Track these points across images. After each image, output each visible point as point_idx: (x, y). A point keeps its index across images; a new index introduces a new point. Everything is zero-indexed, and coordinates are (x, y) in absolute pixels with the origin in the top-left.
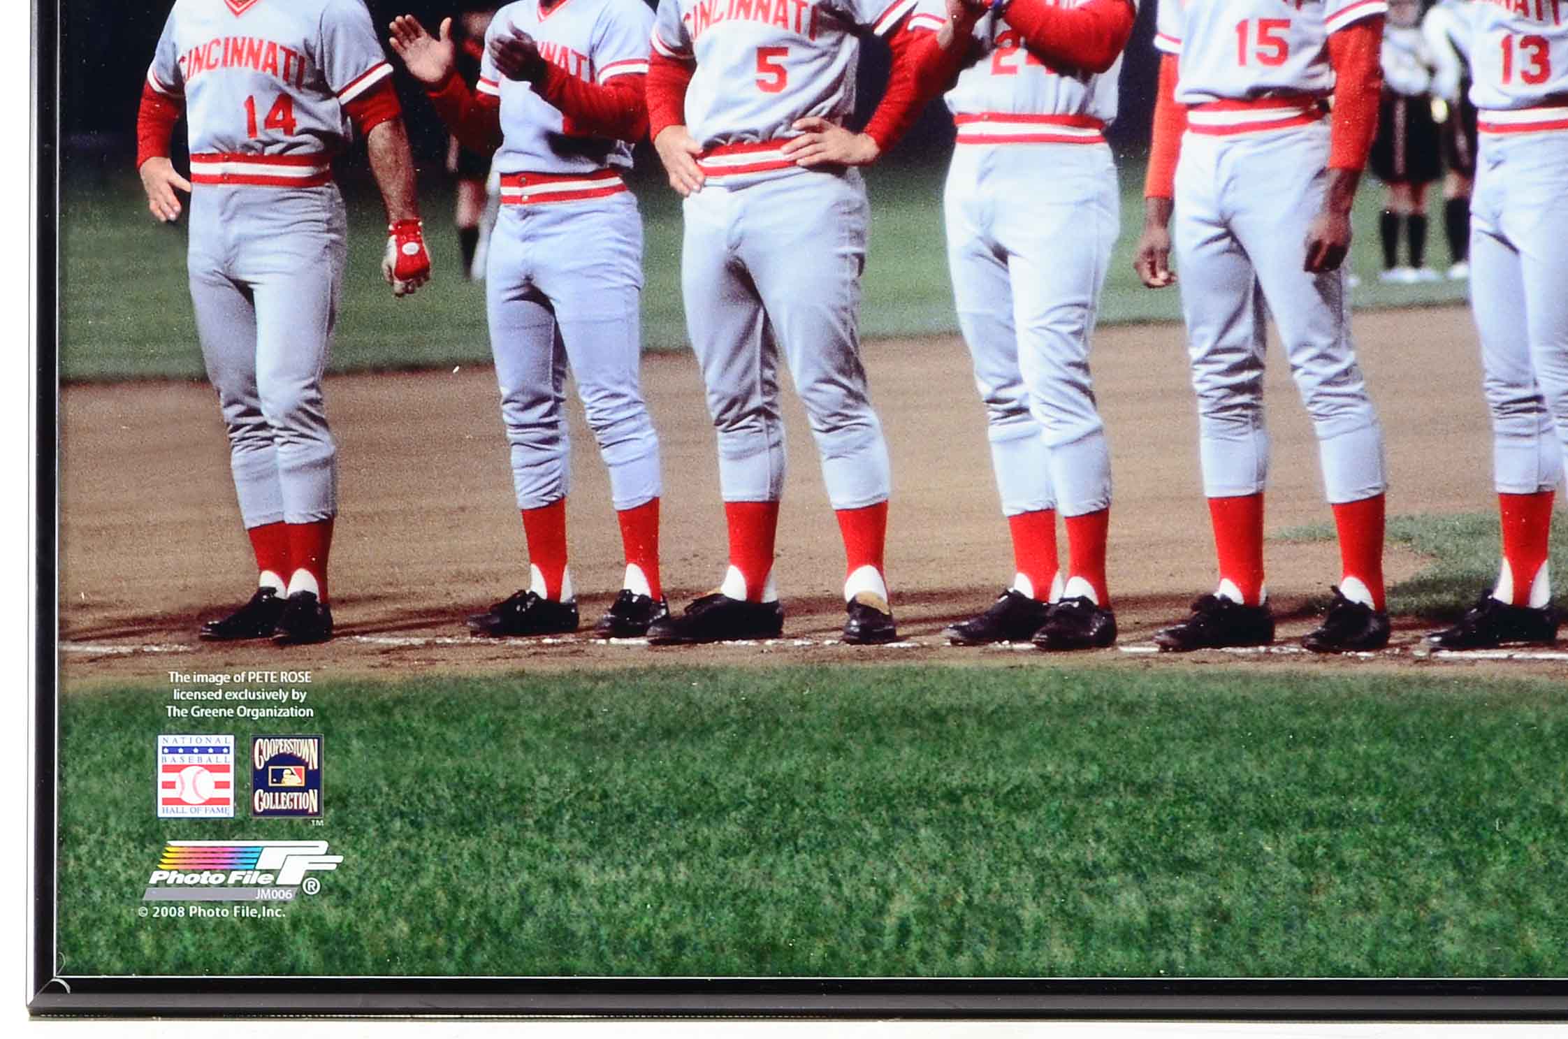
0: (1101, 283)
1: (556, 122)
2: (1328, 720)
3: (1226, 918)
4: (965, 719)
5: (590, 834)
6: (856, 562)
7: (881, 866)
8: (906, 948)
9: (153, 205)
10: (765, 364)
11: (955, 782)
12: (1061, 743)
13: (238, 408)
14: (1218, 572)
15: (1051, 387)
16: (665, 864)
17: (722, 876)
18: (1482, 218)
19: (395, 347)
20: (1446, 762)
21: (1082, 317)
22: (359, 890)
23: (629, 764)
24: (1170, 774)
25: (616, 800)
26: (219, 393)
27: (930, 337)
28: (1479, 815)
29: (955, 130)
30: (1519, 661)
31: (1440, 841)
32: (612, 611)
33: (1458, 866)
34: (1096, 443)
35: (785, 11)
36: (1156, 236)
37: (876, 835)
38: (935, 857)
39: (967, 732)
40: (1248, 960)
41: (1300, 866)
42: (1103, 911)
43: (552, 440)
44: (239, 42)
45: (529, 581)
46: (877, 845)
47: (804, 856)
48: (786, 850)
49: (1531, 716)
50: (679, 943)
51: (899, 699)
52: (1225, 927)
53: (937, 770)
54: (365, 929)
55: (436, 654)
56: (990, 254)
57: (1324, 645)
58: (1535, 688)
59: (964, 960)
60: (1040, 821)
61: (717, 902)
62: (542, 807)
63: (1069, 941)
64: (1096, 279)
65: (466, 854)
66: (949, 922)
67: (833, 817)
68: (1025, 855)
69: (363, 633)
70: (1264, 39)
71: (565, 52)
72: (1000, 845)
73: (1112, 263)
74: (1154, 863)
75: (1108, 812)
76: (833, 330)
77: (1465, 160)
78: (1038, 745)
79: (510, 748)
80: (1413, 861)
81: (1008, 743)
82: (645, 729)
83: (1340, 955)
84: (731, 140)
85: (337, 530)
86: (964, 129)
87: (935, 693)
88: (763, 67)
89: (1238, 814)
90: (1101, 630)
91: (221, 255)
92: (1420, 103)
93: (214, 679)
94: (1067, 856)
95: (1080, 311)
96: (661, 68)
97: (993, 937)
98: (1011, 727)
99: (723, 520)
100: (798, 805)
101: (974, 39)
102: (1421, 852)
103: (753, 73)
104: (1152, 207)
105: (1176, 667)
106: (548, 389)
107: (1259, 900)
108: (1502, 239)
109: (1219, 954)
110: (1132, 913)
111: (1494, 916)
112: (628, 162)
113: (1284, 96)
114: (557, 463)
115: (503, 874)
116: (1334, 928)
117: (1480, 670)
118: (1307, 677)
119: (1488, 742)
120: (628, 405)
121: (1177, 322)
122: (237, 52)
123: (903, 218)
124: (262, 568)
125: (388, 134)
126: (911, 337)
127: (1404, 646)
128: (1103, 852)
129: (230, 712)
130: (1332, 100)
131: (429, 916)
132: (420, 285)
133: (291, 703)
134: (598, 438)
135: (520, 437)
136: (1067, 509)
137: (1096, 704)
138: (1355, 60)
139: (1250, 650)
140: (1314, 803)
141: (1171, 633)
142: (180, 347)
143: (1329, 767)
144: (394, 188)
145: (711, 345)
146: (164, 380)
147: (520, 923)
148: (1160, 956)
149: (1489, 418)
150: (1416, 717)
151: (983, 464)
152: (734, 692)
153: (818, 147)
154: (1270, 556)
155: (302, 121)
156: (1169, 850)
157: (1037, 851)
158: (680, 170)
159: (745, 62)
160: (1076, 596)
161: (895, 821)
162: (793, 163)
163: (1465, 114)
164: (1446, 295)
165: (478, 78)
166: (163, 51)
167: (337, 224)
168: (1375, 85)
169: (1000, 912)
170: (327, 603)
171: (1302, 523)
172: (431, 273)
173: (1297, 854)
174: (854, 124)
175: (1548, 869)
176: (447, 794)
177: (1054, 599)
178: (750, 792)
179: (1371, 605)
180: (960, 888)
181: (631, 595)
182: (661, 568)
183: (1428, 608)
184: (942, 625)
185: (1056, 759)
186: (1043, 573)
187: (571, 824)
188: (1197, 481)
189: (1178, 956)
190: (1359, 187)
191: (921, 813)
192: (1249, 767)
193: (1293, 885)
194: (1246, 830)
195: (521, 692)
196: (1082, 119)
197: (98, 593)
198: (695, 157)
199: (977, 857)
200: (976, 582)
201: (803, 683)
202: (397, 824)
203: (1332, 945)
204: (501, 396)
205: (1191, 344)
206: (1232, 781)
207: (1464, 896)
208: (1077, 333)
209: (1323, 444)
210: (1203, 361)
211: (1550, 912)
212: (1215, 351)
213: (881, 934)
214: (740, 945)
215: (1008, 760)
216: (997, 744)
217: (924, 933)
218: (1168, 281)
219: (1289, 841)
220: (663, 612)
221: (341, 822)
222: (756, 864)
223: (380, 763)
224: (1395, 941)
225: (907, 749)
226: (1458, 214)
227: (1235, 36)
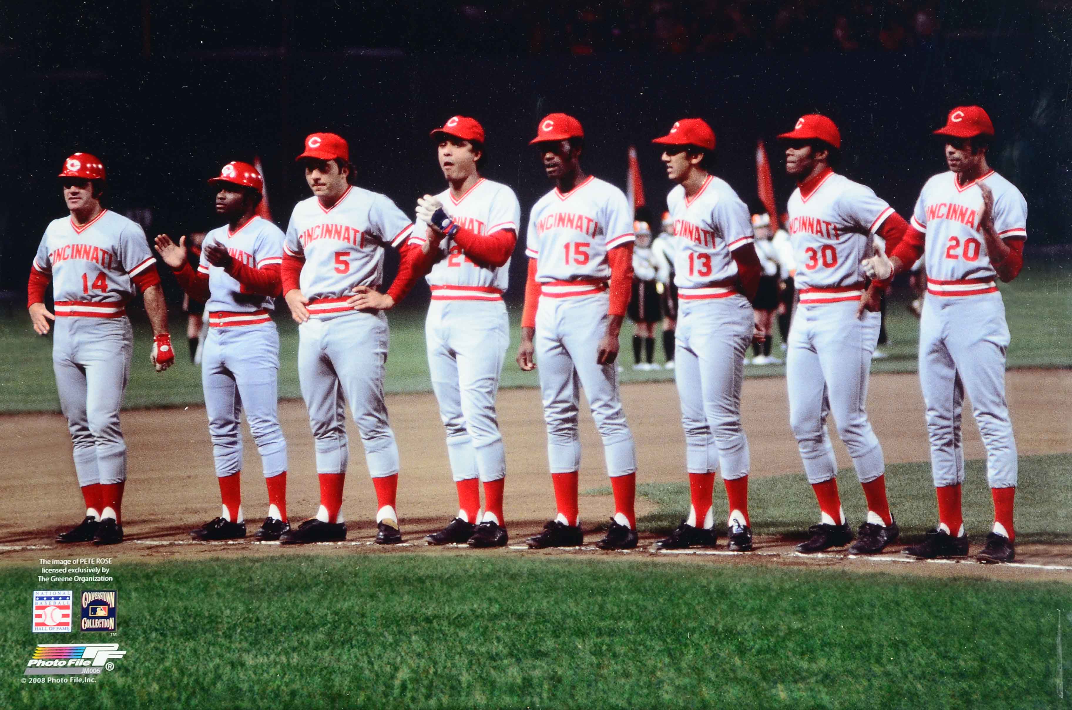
0: (501, 368)
1: (236, 287)
2: (609, 583)
3: (559, 680)
4: (434, 582)
5: (250, 639)
6: (382, 503)
7: (393, 654)
8: (405, 696)
9: (35, 327)
10: (339, 406)
11: (429, 613)
12: (481, 593)
13: (77, 427)
14: (557, 510)
15: (477, 419)
16: (287, 653)
17: (315, 659)
18: (680, 340)
19: (156, 397)
20: (664, 604)
21: (492, 384)
22: (134, 668)
23: (270, 604)
24: (533, 609)
25: (263, 622)
26: (68, 419)
27: (417, 393)
28: (680, 630)
29: (430, 293)
30: (699, 555)
31: (661, 643)
32: (263, 528)
33: (670, 655)
34: (499, 445)
35: (349, 235)
36: (527, 346)
37: (391, 639)
38: (419, 650)
39: (436, 588)
40: (570, 702)
41: (595, 655)
42: (500, 678)
43: (234, 443)
44: (80, 247)
45: (221, 513)
46: (391, 644)
47: (355, 650)
48: (347, 647)
49: (704, 582)
50: (293, 694)
51: (403, 571)
52: (559, 685)
53: (421, 607)
54: (136, 688)
55: (175, 549)
56: (447, 353)
57: (607, 546)
58: (706, 568)
60: (470, 632)
61: (312, 673)
62: (226, 626)
63: (484, 692)
64: (498, 367)
65: (188, 649)
66: (426, 682)
67: (370, 630)
68: (463, 649)
69: (137, 539)
70: (577, 252)
71: (241, 253)
72: (451, 644)
73: (506, 358)
74: (525, 654)
75: (503, 628)
76: (372, 390)
77: (672, 312)
78: (470, 595)
79: (211, 596)
80: (648, 653)
81: (455, 594)
82: (278, 587)
83: (614, 699)
84: (323, 297)
85: (126, 487)
86: (435, 293)
87: (419, 569)
88: (338, 261)
89: (565, 629)
90: (500, 538)
91: (70, 352)
92: (651, 284)
94: (483, 650)
95: (490, 382)
96: (288, 261)
97: (447, 690)
98: (457, 585)
99: (317, 482)
100: (352, 624)
101: (440, 249)
102: (652, 648)
103: (333, 264)
104: (525, 332)
105: (536, 556)
106: (232, 417)
107: (575, 672)
108: (690, 350)
109: (557, 699)
110: (515, 678)
111: (687, 680)
112: (272, 307)
113: (587, 280)
114: (236, 454)
115: (206, 660)
116: (611, 686)
117: (680, 559)
118: (598, 562)
119: (684, 594)
120: (271, 426)
121: (537, 388)
122: (79, 252)
123: (405, 335)
124: (88, 506)
125: (153, 292)
126: (410, 393)
127: (645, 547)
128: (501, 648)
130: (609, 282)
131: (169, 681)
132: (169, 366)
134: (256, 442)
135: (218, 442)
136: (484, 478)
137: (497, 574)
138: (620, 262)
139: (571, 548)
140: (602, 624)
141: (533, 539)
142: (49, 396)
143: (609, 606)
144: (156, 319)
145: (312, 397)
146: (40, 413)
147: (214, 684)
148: (528, 700)
149: (684, 437)
150: (650, 582)
151: (444, 456)
152: (322, 568)
153: (364, 300)
154: (582, 503)
155: (111, 286)
156: (532, 647)
157: (469, 647)
158: (297, 311)
159: (329, 259)
160: (488, 520)
161: (400, 632)
162: (352, 308)
163: (672, 290)
164: (664, 377)
165: (199, 265)
166: (41, 251)
167: (127, 336)
168: (630, 275)
169: (450, 678)
170: (120, 524)
171: (597, 487)
172: (175, 361)
173: (594, 649)
174: (382, 289)
175: (713, 657)
176: (179, 619)
177: (478, 522)
178: (329, 618)
179: (629, 527)
180: (431, 666)
181: (272, 520)
182: (287, 506)
183: (655, 528)
184: (424, 535)
185: (479, 602)
186: (473, 510)
187: (241, 634)
188: (547, 465)
189: (536, 700)
190: (623, 324)
191: (413, 628)
192: (571, 606)
193: (592, 665)
194: (569, 637)
195: (216, 568)
196: (492, 289)
197: (5, 519)
198: (305, 305)
199: (439, 650)
200: (440, 514)
201: (356, 563)
202: (154, 635)
203: (610, 695)
204: (208, 421)
205: (543, 399)
206: (563, 613)
207: (673, 671)
208: (489, 393)
209: (606, 447)
210: (549, 407)
211: (713, 679)
212: (555, 402)
213: (392, 688)
214: (323, 694)
215: (455, 602)
216: (450, 594)
217: (413, 688)
218: (533, 368)
219: (590, 642)
220: (288, 528)
221: (125, 634)
222: (332, 653)
223: (145, 604)
224: (640, 692)
225: (406, 596)
226: (669, 338)
227: (564, 251)
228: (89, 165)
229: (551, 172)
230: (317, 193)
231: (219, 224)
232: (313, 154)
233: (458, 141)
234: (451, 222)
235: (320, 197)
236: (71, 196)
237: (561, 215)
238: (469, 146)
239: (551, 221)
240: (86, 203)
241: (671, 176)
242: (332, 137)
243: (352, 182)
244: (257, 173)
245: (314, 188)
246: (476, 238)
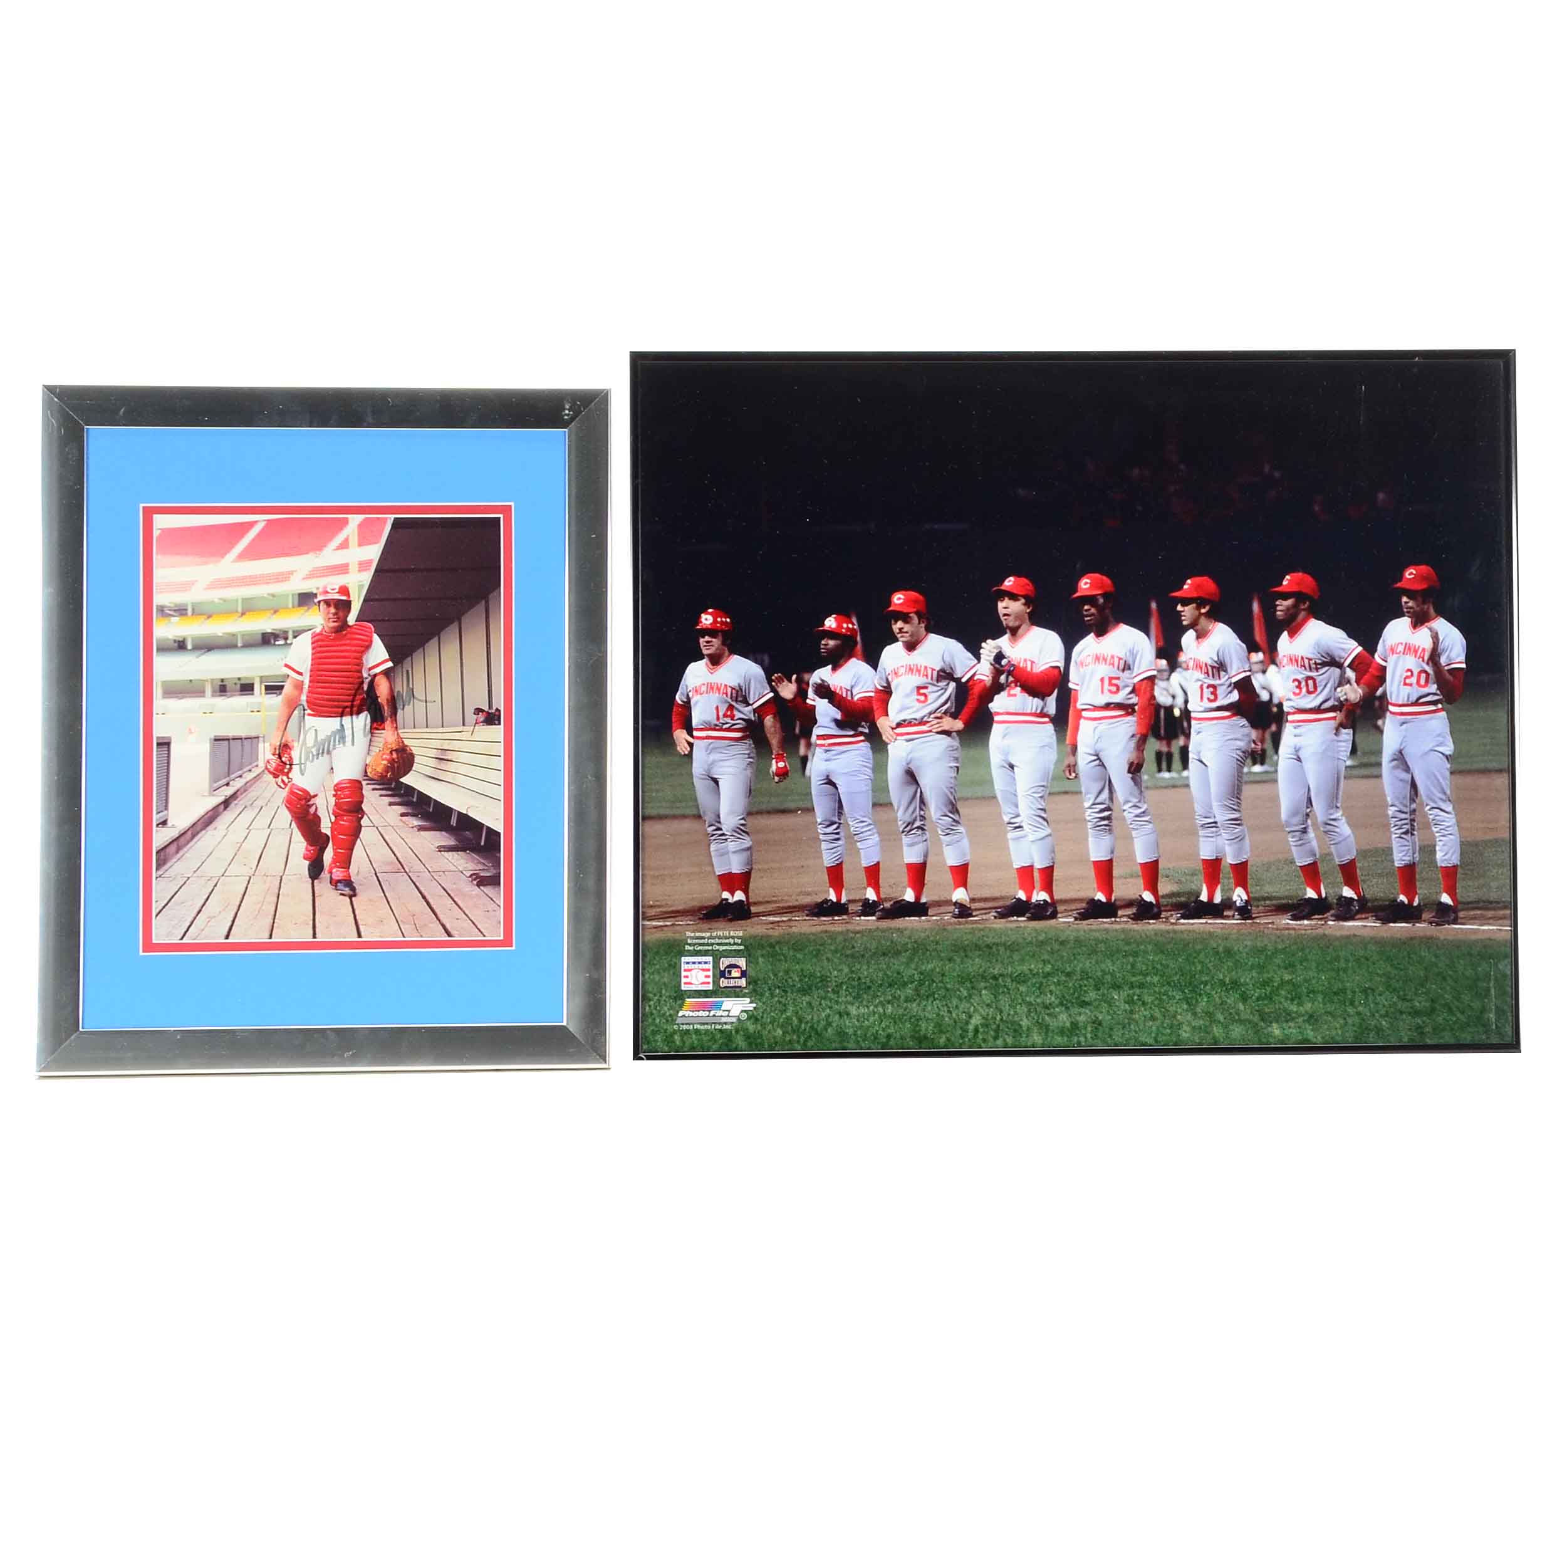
0: (1050, 777)
1: (839, 716)
2: (1139, 946)
3: (1100, 1024)
4: (1000, 948)
5: (853, 994)
6: (957, 886)
7: (967, 1005)
9: (678, 748)
10: (921, 809)
11: (996, 972)
12: (1036, 956)
13: (714, 828)
14: (1096, 890)
15: (1032, 818)
16: (883, 1005)
17: (905, 1010)
18: (1193, 753)
19: (775, 803)
20: (1183, 962)
21: (1044, 791)
22: (762, 1017)
23: (869, 966)
24: (1079, 968)
25: (864, 981)
26: (705, 821)
27: (984, 798)
28: (1196, 983)
29: (993, 718)
30: (1210, 924)
31: (1181, 993)
32: (862, 906)
33: (1188, 1003)
34: (1049, 839)
35: (927, 672)
36: (1071, 760)
37: (965, 993)
38: (989, 1002)
39: (1001, 953)
41: (1128, 1003)
42: (1053, 1022)
43: (838, 839)
44: (714, 684)
45: (829, 895)
46: (966, 997)
47: (937, 1001)
48: (931, 999)
49: (1215, 945)
50: (889, 1036)
51: (974, 940)
52: (1100, 1027)
53: (989, 968)
54: (765, 1033)
55: (793, 923)
56: (1007, 766)
57: (1136, 918)
58: (1215, 934)
59: (999, 1042)
60: (1029, 987)
61: (903, 1020)
62: (834, 984)
63: (1040, 1033)
65: (804, 1003)
66: (994, 1027)
67: (949, 986)
68: (1023, 1001)
69: (763, 916)
70: (1111, 684)
71: (841, 688)
72: (1013, 997)
73: (1054, 770)
74: (1073, 1003)
75: (1055, 983)
76: (947, 795)
77: (1188, 732)
78: (1028, 958)
79: (822, 960)
80: (1171, 1001)
81: (1016, 957)
82: (875, 953)
84: (907, 722)
85: (753, 875)
86: (996, 718)
87: (988, 937)
88: (919, 694)
89: (1105, 984)
90: (1052, 912)
91: (706, 767)
93: (704, 935)
94: (1039, 1000)
95: (1042, 788)
96: (879, 694)
97: (1011, 1033)
98: (1018, 950)
99: (905, 870)
100: (935, 982)
101: (1000, 683)
102: (1174, 997)
103: (915, 696)
104: (1069, 749)
106: (836, 819)
107: (1113, 1017)
108: (1201, 762)
109: (1097, 1039)
110: (1065, 1023)
111: (1201, 1022)
112: (866, 731)
113: (1119, 706)
114: (839, 848)
115: (819, 1010)
118: (1131, 930)
119: (1198, 955)
120: (867, 826)
121: (1081, 793)
122: (712, 688)
123: (974, 752)
124: (723, 890)
125: (772, 720)
126: (977, 798)
127: (1167, 918)
128: (1053, 999)
129: (710, 948)
130: (1136, 708)
131: (790, 1027)
132: (785, 778)
133: (735, 944)
134: (856, 839)
135: (824, 839)
136: (1038, 865)
137: (1050, 941)
138: (1145, 693)
139: (1108, 920)
140: (1134, 979)
141: (1078, 914)
142: (691, 804)
143: (1139, 965)
144: (774, 741)
145: (900, 802)
146: (684, 817)
147: (826, 1030)
148: (1075, 1039)
149: (1197, 830)
150: (1172, 945)
152: (910, 938)
153: (941, 725)
154: (1116, 883)
155: (738, 715)
156: (1078, 998)
157: (1028, 999)
158: (887, 734)
159: (912, 692)
160: (1042, 899)
161: (973, 988)
162: (931, 731)
163: (1186, 713)
164: (1180, 783)
165: (807, 698)
166: (682, 688)
167: (752, 755)
168: (1152, 702)
169: (1013, 1023)
170: (749, 904)
172: (790, 774)
173: (1127, 999)
174: (954, 716)
175: (1221, 1004)
176: (797, 979)
177: (1033, 900)
178: (916, 977)
179: (1154, 902)
180: (998, 1014)
181: (869, 900)
182: (881, 889)
183: (1175, 903)
185: (1035, 963)
186: (1029, 888)
187: (846, 990)
189: (1082, 1039)
190: (1147, 742)
191: (983, 984)
192: (1108, 965)
193: (1126, 1011)
194: (1108, 990)
195: (826, 939)
196: (1042, 714)
197: (657, 901)
198: (893, 729)
199: (1004, 1001)
200: (1004, 894)
201: (937, 934)
202: (777, 991)
203: (1140, 1034)
204: (817, 822)
205: (1085, 802)
206: (1102, 971)
207: (1190, 1014)
208: (1042, 797)
209: (1135, 840)
210: (1090, 808)
211: (1223, 1020)
212: (1094, 804)
213: (968, 1032)
214: (912, 1037)
215: (1017, 964)
216: (1012, 957)
217: (984, 1031)
218: (1076, 777)
219: (1125, 993)
220: (882, 907)
221: (755, 990)
222: (919, 1005)
223: (770, 967)
225: (977, 960)
226: (1184, 752)
227: (1100, 683)
228: (719, 619)
229: (1088, 620)
230: (901, 639)
231: (823, 665)
232: (898, 608)
233: (1013, 597)
234: (1009, 662)
235: (903, 642)
236: (705, 644)
237: (1097, 655)
238: (1023, 601)
239: (1090, 659)
240: (717, 649)
241: (1185, 623)
242: (913, 594)
243: (929, 630)
244: (853, 624)
245: (899, 636)
246: (1030, 675)
